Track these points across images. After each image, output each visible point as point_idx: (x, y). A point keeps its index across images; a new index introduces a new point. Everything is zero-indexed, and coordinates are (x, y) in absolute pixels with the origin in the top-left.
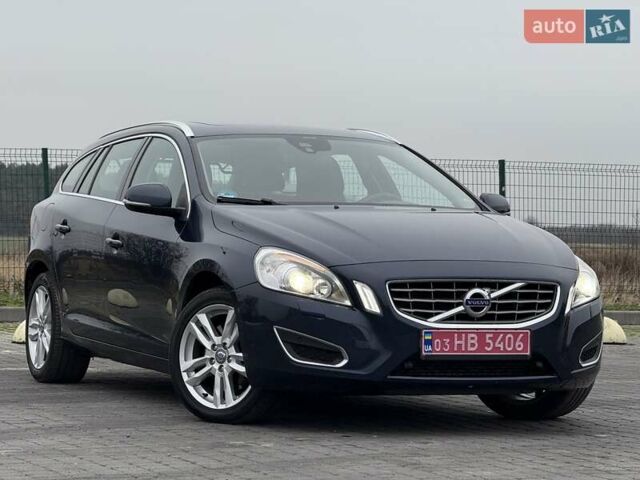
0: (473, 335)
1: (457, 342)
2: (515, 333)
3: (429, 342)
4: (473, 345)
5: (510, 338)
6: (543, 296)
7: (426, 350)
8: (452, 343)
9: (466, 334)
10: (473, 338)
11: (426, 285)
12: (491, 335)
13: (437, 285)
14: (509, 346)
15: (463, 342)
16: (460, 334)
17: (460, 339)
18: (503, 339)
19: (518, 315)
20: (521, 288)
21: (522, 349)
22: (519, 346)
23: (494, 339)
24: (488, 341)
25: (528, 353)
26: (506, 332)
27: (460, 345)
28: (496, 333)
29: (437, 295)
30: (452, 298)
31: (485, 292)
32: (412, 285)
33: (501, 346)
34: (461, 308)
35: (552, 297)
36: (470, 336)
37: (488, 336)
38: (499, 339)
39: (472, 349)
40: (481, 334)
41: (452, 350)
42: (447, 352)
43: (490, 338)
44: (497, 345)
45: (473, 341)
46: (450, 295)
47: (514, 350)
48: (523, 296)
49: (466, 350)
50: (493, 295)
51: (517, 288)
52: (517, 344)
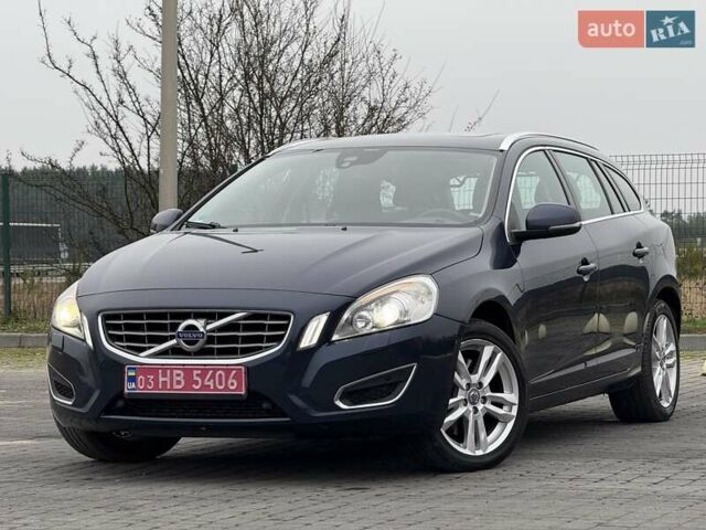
0: (178, 372)
1: (161, 379)
2: (227, 370)
3: (133, 379)
4: (179, 383)
5: (220, 375)
6: (272, 328)
7: (129, 388)
8: (156, 380)
9: (172, 370)
10: (178, 375)
11: (139, 316)
12: (199, 372)
13: (150, 316)
14: (221, 384)
15: (168, 379)
16: (164, 371)
17: (164, 375)
18: (213, 377)
19: (242, 348)
20: (245, 318)
21: (236, 387)
22: (232, 384)
23: (203, 376)
24: (196, 378)
25: (243, 393)
26: (215, 368)
27: (164, 382)
28: (204, 370)
29: (151, 327)
30: (166, 331)
31: (199, 324)
32: (127, 317)
33: (211, 383)
34: (174, 342)
35: (285, 328)
36: (175, 372)
37: (195, 372)
38: (208, 377)
39: (177, 386)
40: (188, 371)
41: (156, 387)
42: (150, 390)
43: (197, 375)
44: (206, 383)
45: (178, 379)
46: (163, 328)
47: (226, 388)
48: (247, 328)
49: (171, 389)
50: (209, 327)
51: (239, 319)
52: (229, 382)
